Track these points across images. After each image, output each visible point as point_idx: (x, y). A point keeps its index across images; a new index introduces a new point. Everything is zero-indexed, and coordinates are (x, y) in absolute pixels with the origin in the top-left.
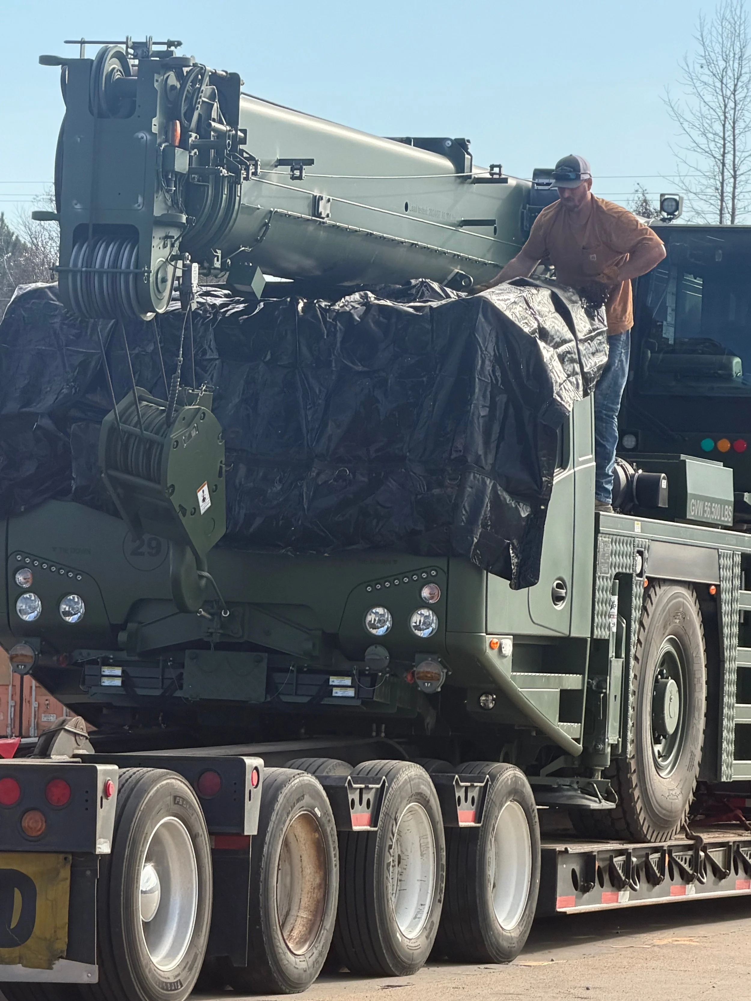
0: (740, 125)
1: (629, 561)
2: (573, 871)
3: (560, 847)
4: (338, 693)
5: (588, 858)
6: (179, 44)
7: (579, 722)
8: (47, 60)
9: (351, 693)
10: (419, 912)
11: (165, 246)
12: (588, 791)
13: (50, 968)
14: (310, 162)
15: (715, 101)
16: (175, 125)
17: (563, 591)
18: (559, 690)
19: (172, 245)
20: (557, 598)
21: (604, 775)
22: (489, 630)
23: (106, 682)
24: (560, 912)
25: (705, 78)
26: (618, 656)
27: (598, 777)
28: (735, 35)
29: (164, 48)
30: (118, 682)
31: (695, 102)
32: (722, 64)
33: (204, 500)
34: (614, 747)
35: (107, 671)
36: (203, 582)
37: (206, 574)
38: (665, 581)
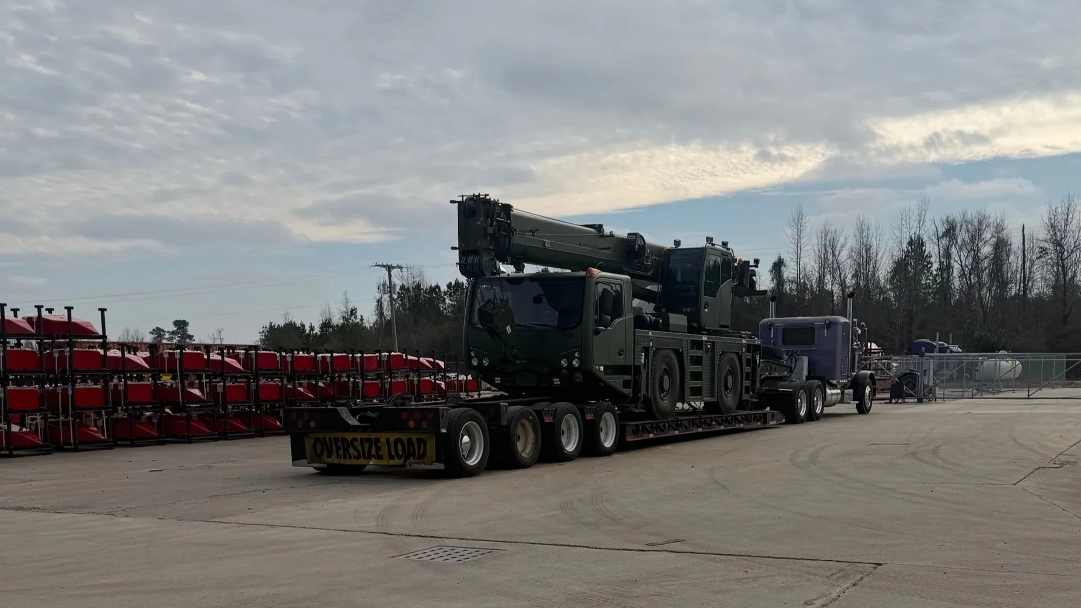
0: (802, 236)
1: (647, 343)
2: (633, 430)
3: (626, 423)
4: (555, 383)
5: (637, 426)
6: (488, 195)
7: (630, 388)
8: (452, 202)
9: (559, 383)
10: (574, 443)
11: (488, 256)
12: (637, 407)
13: (432, 465)
14: (537, 230)
15: (796, 230)
16: (488, 220)
17: (622, 353)
18: (622, 380)
19: (491, 256)
20: (621, 355)
21: (642, 402)
22: (595, 364)
23: (496, 382)
24: (628, 441)
25: (793, 225)
26: (645, 369)
27: (640, 403)
28: (800, 213)
29: (484, 196)
30: (499, 382)
31: (790, 231)
32: (797, 221)
33: (509, 330)
34: (644, 395)
35: (496, 379)
36: (515, 353)
37: (515, 351)
38: (660, 349)
